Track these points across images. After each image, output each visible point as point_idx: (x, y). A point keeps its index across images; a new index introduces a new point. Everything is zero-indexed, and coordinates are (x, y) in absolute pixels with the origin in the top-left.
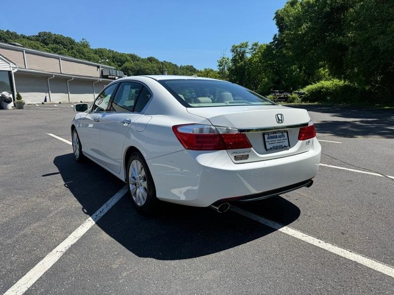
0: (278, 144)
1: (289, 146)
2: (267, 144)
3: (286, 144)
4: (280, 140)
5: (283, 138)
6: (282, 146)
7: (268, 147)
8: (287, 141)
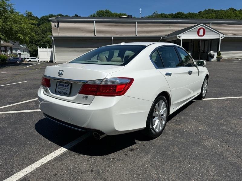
0: (63, 91)
1: (69, 95)
2: (57, 88)
3: (68, 92)
4: (66, 88)
5: (68, 88)
6: (65, 92)
7: (57, 90)
8: (69, 90)
